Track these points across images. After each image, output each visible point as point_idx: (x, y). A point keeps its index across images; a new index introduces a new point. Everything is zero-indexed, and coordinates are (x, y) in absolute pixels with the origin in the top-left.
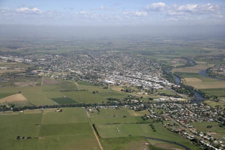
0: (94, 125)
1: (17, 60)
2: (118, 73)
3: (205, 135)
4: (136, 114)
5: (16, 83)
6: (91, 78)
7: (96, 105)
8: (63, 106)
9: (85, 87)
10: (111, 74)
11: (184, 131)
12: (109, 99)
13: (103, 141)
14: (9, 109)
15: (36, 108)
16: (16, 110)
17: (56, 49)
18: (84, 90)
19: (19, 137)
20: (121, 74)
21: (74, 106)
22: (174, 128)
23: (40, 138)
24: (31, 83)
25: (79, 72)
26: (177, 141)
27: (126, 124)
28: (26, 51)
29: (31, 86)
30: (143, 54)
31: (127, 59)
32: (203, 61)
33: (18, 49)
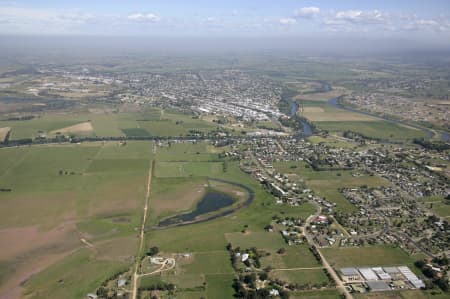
0: (154, 163)
1: (106, 81)
2: (221, 99)
3: (281, 176)
4: (214, 151)
5: (91, 110)
6: (184, 104)
7: (170, 138)
8: (130, 139)
9: (170, 116)
10: (212, 100)
11: (259, 171)
12: (192, 132)
13: (155, 181)
14: (67, 140)
15: (97, 140)
16: (74, 141)
17: (161, 67)
18: (167, 120)
19: (61, 173)
20: (224, 101)
21: (143, 139)
22: (249, 169)
23: (84, 174)
24: (108, 110)
25: (172, 98)
26: (245, 184)
27: (195, 162)
28: (124, 69)
29: (107, 113)
30: (269, 75)
31: (244, 80)
32: (343, 86)
33: (116, 68)
